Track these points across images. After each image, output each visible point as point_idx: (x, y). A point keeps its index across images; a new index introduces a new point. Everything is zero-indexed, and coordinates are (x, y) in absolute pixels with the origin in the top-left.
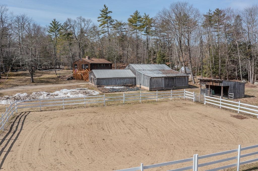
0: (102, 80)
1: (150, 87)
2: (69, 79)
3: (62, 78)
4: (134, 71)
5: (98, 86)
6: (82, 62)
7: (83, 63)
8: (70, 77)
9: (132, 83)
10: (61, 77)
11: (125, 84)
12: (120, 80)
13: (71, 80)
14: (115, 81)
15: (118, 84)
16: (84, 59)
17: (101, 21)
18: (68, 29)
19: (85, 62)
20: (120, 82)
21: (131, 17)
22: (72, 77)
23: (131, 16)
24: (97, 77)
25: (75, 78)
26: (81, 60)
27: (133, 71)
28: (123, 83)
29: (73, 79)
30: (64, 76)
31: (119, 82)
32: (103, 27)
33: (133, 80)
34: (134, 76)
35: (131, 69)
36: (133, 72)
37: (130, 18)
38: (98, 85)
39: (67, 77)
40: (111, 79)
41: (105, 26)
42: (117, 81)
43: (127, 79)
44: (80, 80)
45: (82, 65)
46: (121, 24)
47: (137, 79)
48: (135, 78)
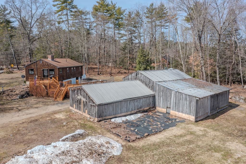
0: (106, 107)
1: (196, 115)
2: (22, 97)
3: (8, 95)
4: (149, 84)
5: (100, 119)
6: (43, 65)
7: (45, 67)
8: (24, 93)
9: (150, 105)
10: (6, 93)
11: (141, 108)
12: (133, 103)
13: (26, 97)
14: (127, 105)
15: (130, 110)
16: (46, 60)
17: (58, 6)
18: (7, 15)
19: (48, 65)
20: (134, 106)
21: (97, 4)
22: (27, 92)
23: (98, 2)
24: (98, 102)
25: (33, 94)
26: (41, 62)
27: (147, 83)
28: (137, 107)
29: (29, 96)
30: (12, 91)
31: (132, 106)
32: (59, 15)
33: (151, 99)
34: (151, 92)
35: (141, 80)
36: (146, 85)
37: (95, 6)
38: (99, 116)
39: (17, 92)
40: (121, 102)
41: (63, 14)
42: (130, 104)
43: (144, 99)
44: (43, 97)
45: (43, 70)
46: (82, 13)
47: (157, 97)
48: (154, 97)
